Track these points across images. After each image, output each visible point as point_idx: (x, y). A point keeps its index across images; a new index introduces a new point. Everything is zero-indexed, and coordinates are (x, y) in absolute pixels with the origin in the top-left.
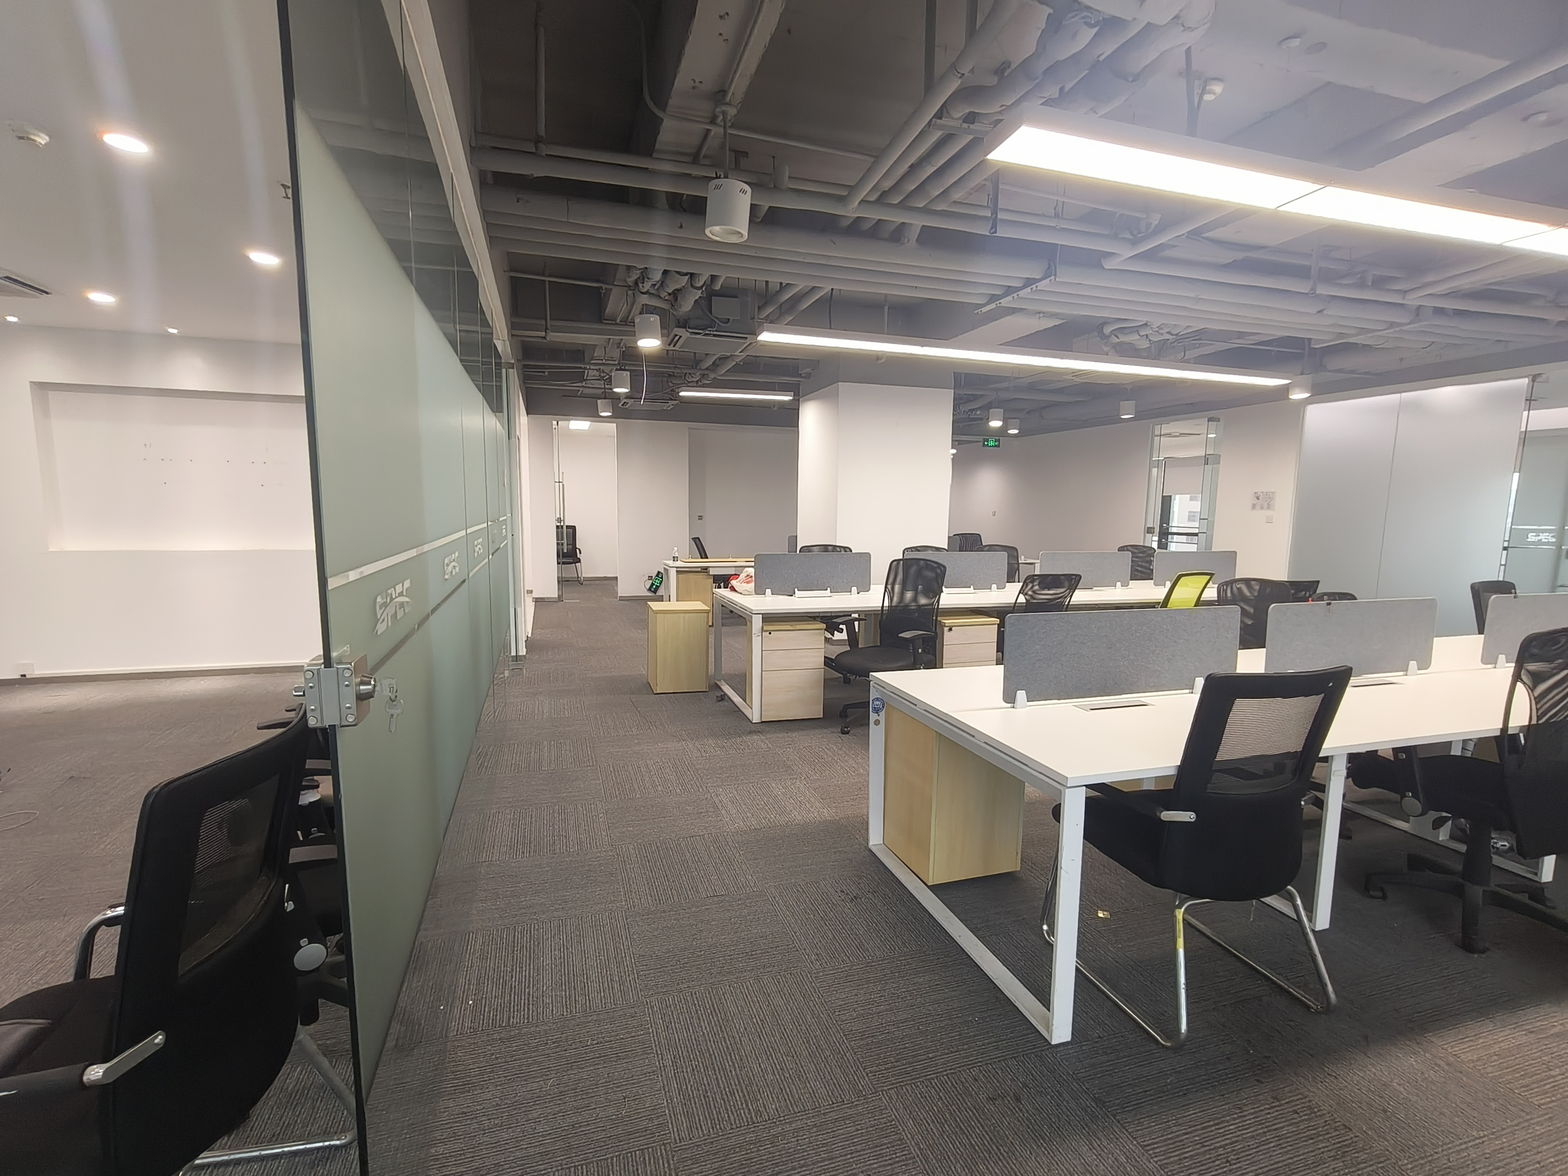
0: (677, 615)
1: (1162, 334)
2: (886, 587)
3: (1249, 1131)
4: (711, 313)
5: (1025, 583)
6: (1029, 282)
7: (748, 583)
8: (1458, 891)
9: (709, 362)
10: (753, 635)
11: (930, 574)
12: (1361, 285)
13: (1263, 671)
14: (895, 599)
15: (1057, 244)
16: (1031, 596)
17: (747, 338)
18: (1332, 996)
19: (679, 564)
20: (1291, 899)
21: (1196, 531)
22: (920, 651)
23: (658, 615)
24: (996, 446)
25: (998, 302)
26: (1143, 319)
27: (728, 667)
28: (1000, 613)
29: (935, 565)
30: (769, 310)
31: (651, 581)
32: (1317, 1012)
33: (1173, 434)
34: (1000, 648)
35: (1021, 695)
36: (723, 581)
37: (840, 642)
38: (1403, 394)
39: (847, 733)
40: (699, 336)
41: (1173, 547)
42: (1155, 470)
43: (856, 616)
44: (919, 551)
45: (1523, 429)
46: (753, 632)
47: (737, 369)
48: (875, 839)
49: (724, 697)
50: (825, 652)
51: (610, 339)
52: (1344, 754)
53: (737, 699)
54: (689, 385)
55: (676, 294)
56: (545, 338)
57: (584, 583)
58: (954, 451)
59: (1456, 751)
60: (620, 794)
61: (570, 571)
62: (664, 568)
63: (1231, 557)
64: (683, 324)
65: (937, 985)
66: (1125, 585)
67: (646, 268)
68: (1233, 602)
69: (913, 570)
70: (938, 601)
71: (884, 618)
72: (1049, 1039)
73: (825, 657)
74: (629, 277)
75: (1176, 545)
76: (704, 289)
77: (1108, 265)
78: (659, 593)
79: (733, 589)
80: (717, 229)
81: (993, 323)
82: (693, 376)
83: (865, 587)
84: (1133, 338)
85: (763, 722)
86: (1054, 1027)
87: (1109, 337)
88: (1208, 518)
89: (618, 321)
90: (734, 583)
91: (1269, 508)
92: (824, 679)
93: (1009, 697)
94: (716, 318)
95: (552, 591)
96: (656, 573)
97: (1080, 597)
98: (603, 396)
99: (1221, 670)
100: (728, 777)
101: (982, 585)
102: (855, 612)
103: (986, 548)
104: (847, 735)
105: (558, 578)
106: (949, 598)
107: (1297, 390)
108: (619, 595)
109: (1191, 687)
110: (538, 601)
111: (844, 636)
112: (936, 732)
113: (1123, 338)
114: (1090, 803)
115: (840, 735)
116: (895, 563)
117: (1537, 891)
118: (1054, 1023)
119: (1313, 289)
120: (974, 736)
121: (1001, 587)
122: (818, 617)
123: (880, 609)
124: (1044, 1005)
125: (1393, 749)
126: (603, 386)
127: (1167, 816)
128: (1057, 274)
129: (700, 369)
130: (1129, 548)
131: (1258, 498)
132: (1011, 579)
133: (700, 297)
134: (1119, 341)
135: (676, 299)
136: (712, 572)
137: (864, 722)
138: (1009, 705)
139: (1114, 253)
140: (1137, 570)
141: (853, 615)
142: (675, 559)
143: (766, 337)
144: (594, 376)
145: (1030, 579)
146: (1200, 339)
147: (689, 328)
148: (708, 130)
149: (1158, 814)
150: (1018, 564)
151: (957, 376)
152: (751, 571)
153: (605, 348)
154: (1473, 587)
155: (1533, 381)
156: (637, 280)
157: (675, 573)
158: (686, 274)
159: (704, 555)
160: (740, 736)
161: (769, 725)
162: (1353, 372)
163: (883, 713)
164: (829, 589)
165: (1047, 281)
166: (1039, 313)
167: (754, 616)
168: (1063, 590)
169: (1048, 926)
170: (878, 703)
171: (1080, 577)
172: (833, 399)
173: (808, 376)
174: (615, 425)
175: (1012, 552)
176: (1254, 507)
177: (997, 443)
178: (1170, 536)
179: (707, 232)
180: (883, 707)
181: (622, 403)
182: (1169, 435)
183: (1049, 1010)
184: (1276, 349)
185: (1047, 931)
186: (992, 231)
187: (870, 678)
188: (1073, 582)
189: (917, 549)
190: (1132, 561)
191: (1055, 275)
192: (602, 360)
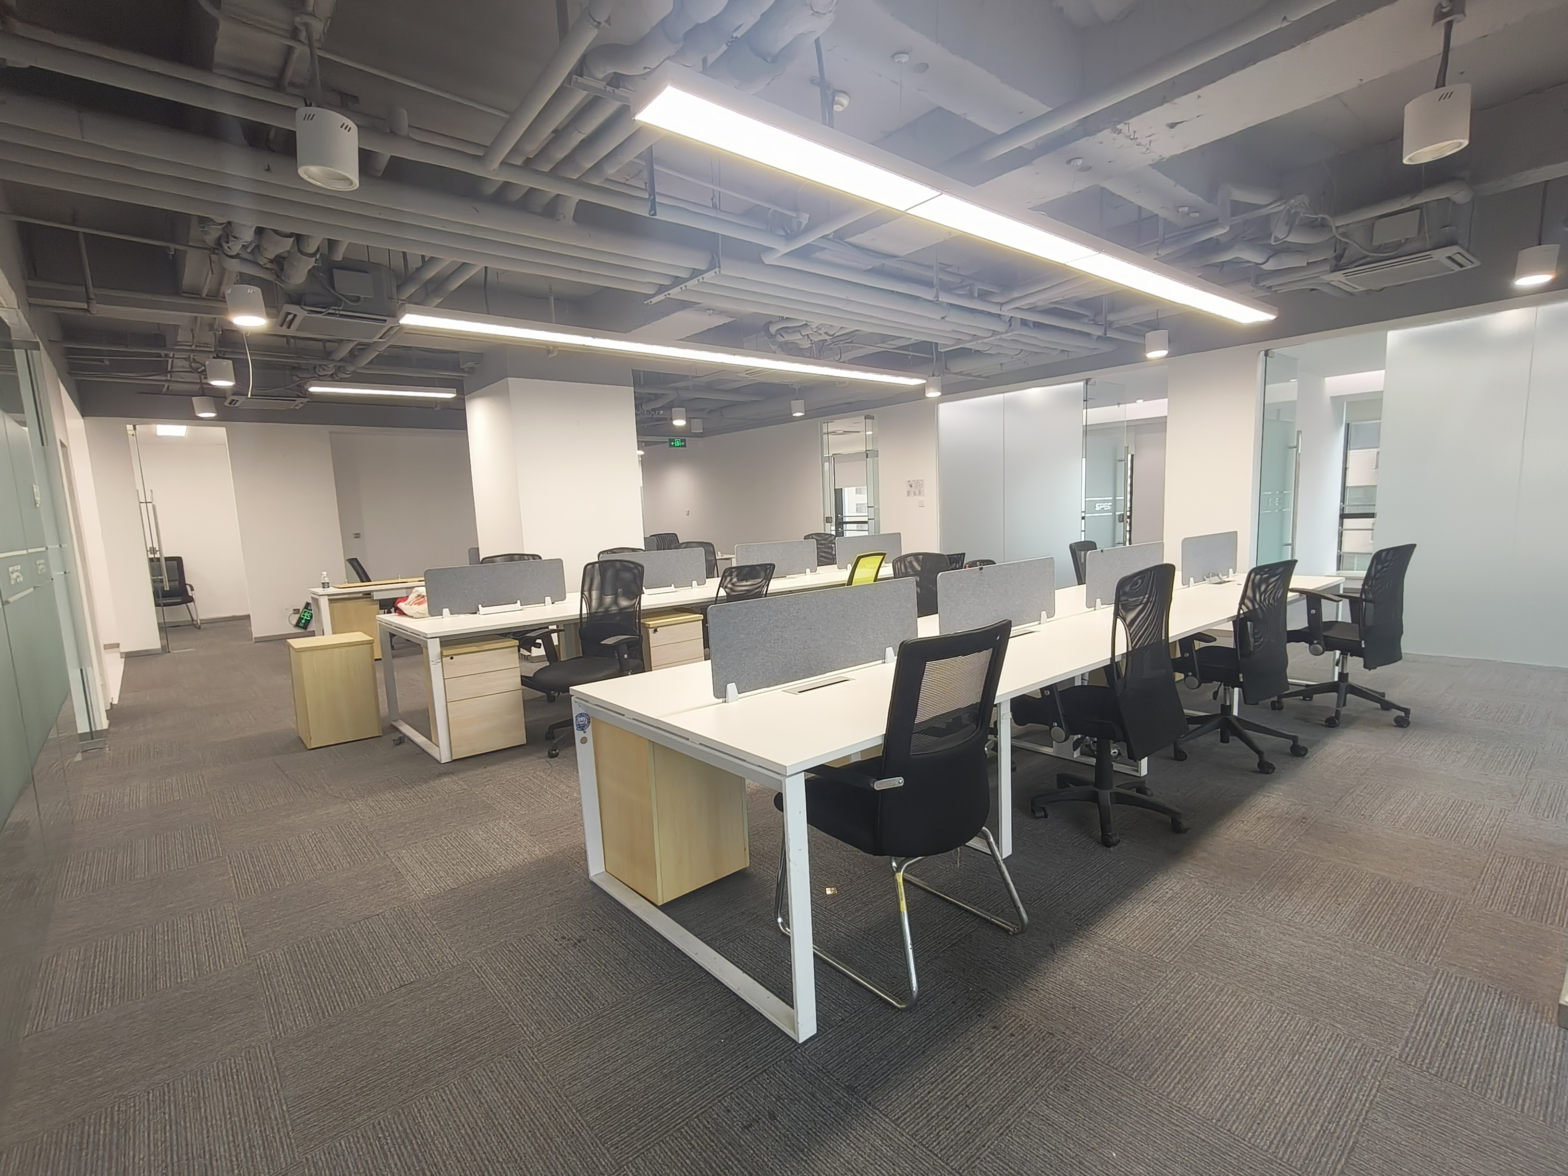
0: (329, 651)
1: (821, 334)
2: (582, 593)
3: (979, 1068)
4: (334, 288)
5: (724, 577)
6: (695, 273)
7: (419, 604)
8: (1094, 798)
9: (344, 352)
10: (431, 663)
11: (627, 576)
12: (970, 296)
13: (938, 634)
14: (594, 603)
15: (718, 234)
16: (731, 589)
17: (385, 321)
18: (1024, 916)
19: (331, 590)
20: (986, 838)
21: (866, 519)
22: (626, 656)
23: (302, 654)
24: (682, 446)
25: (666, 293)
26: (804, 318)
27: (405, 703)
28: (700, 608)
29: (632, 566)
30: (411, 290)
31: (298, 616)
32: (1014, 934)
33: (838, 432)
34: (706, 645)
35: (732, 688)
36: (390, 605)
37: (539, 658)
38: (1006, 394)
39: (557, 755)
40: (320, 316)
41: (847, 534)
42: (827, 464)
43: (554, 627)
44: (615, 553)
45: (1084, 424)
46: (431, 659)
47: (380, 360)
48: (596, 869)
49: (403, 739)
50: (521, 672)
51: (196, 317)
52: (1007, 700)
53: (420, 739)
54: (321, 378)
55: (280, 262)
56: (87, 310)
57: (202, 626)
58: (641, 453)
59: (1078, 683)
60: (260, 886)
61: (179, 614)
62: (312, 597)
63: (896, 538)
64: (297, 299)
65: (677, 1015)
66: (813, 571)
67: (229, 223)
68: (906, 575)
69: (610, 574)
70: (639, 603)
71: (584, 626)
72: (797, 1040)
73: (521, 676)
74: (207, 233)
75: (850, 531)
76: (318, 256)
77: (769, 259)
78: (310, 629)
79: (402, 613)
80: (314, 169)
81: (665, 318)
82: (325, 368)
83: (559, 596)
84: (796, 337)
85: (454, 761)
86: (799, 1025)
87: (775, 335)
88: (874, 506)
89: (204, 296)
90: (401, 605)
91: (920, 494)
92: (524, 701)
93: (720, 692)
94: (342, 295)
95: (152, 640)
96: (304, 605)
97: (776, 585)
98: (201, 392)
99: (908, 637)
100: (413, 834)
101: (684, 583)
102: (552, 623)
103: (684, 546)
104: (556, 758)
105: (159, 624)
106: (650, 599)
107: (931, 389)
108: (254, 636)
109: (883, 657)
110: (130, 657)
111: (541, 652)
112: (650, 741)
113: (788, 338)
114: (810, 785)
115: (549, 759)
116: (589, 567)
117: (1140, 785)
118: (799, 1021)
119: (937, 296)
120: (688, 739)
121: (701, 583)
122: (509, 633)
123: (578, 617)
124: (787, 1003)
125: (1040, 689)
126: (199, 381)
127: (880, 785)
128: (722, 266)
129: (333, 360)
130: (814, 536)
131: (911, 486)
132: (710, 575)
133: (314, 267)
134: (783, 340)
135: (282, 269)
136: (377, 596)
137: (570, 742)
138: (721, 700)
139: (773, 248)
140: (822, 557)
141: (550, 627)
142: (325, 585)
143: (410, 320)
144: (183, 367)
145: (728, 572)
146: (851, 342)
147: (305, 305)
148: (290, 46)
149: (872, 785)
150: (716, 560)
151: (636, 375)
152: (423, 590)
153: (192, 330)
154: (1071, 546)
155: (1087, 384)
156: (220, 238)
157: (327, 601)
158: (290, 235)
159: (364, 577)
160: (426, 782)
161: (461, 763)
162: (969, 375)
163: (589, 730)
164: (519, 601)
165: (712, 273)
166: (709, 309)
167: (428, 640)
168: (760, 580)
169: (783, 918)
170: (582, 719)
171: (774, 566)
172: (503, 395)
173: (472, 371)
174: (224, 429)
175: (709, 548)
176: (909, 492)
177: (683, 444)
178: (844, 525)
179: (301, 171)
180: (589, 722)
181: (229, 401)
182: (834, 433)
183: (792, 1007)
184: (912, 354)
185: (782, 923)
186: (652, 213)
187: (571, 693)
188: (767, 571)
189: (612, 551)
190: (817, 548)
191: (719, 267)
192: (191, 346)
